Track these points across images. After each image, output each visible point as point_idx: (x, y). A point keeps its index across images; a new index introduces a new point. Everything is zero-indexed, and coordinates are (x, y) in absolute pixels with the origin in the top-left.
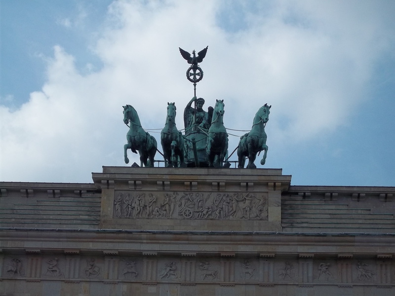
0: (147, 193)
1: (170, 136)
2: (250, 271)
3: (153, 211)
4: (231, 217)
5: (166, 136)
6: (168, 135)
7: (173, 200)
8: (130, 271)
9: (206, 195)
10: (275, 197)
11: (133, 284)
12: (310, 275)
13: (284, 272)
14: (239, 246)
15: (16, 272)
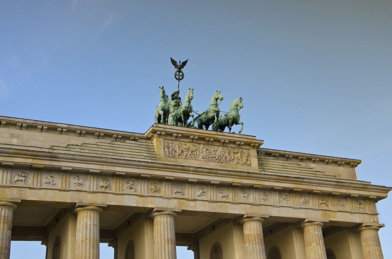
0: (183, 143)
1: (189, 109)
2: (246, 195)
3: (187, 154)
4: (231, 162)
5: (186, 109)
6: (188, 108)
7: (198, 149)
8: (178, 191)
9: (216, 147)
10: (253, 152)
11: (181, 200)
12: (278, 200)
13: (264, 197)
14: (243, 180)
15: (106, 188)
